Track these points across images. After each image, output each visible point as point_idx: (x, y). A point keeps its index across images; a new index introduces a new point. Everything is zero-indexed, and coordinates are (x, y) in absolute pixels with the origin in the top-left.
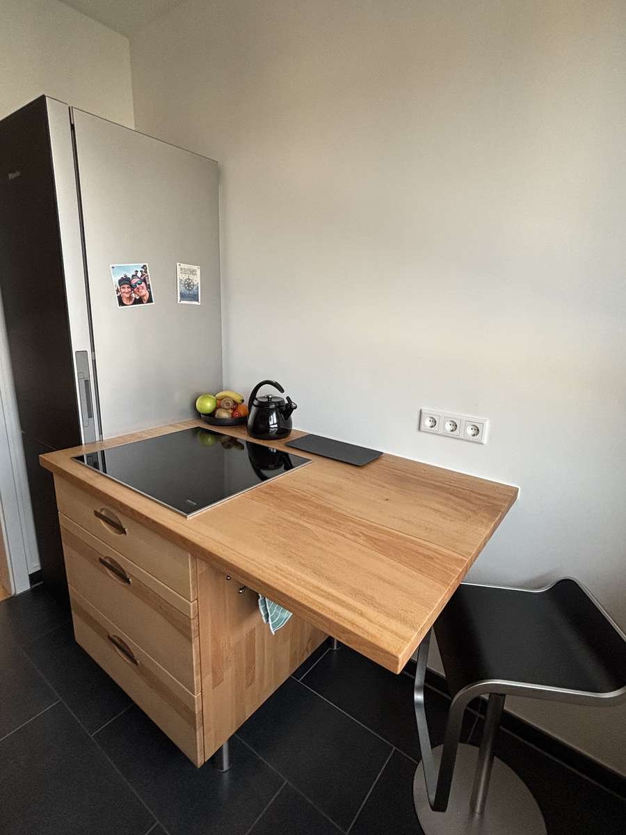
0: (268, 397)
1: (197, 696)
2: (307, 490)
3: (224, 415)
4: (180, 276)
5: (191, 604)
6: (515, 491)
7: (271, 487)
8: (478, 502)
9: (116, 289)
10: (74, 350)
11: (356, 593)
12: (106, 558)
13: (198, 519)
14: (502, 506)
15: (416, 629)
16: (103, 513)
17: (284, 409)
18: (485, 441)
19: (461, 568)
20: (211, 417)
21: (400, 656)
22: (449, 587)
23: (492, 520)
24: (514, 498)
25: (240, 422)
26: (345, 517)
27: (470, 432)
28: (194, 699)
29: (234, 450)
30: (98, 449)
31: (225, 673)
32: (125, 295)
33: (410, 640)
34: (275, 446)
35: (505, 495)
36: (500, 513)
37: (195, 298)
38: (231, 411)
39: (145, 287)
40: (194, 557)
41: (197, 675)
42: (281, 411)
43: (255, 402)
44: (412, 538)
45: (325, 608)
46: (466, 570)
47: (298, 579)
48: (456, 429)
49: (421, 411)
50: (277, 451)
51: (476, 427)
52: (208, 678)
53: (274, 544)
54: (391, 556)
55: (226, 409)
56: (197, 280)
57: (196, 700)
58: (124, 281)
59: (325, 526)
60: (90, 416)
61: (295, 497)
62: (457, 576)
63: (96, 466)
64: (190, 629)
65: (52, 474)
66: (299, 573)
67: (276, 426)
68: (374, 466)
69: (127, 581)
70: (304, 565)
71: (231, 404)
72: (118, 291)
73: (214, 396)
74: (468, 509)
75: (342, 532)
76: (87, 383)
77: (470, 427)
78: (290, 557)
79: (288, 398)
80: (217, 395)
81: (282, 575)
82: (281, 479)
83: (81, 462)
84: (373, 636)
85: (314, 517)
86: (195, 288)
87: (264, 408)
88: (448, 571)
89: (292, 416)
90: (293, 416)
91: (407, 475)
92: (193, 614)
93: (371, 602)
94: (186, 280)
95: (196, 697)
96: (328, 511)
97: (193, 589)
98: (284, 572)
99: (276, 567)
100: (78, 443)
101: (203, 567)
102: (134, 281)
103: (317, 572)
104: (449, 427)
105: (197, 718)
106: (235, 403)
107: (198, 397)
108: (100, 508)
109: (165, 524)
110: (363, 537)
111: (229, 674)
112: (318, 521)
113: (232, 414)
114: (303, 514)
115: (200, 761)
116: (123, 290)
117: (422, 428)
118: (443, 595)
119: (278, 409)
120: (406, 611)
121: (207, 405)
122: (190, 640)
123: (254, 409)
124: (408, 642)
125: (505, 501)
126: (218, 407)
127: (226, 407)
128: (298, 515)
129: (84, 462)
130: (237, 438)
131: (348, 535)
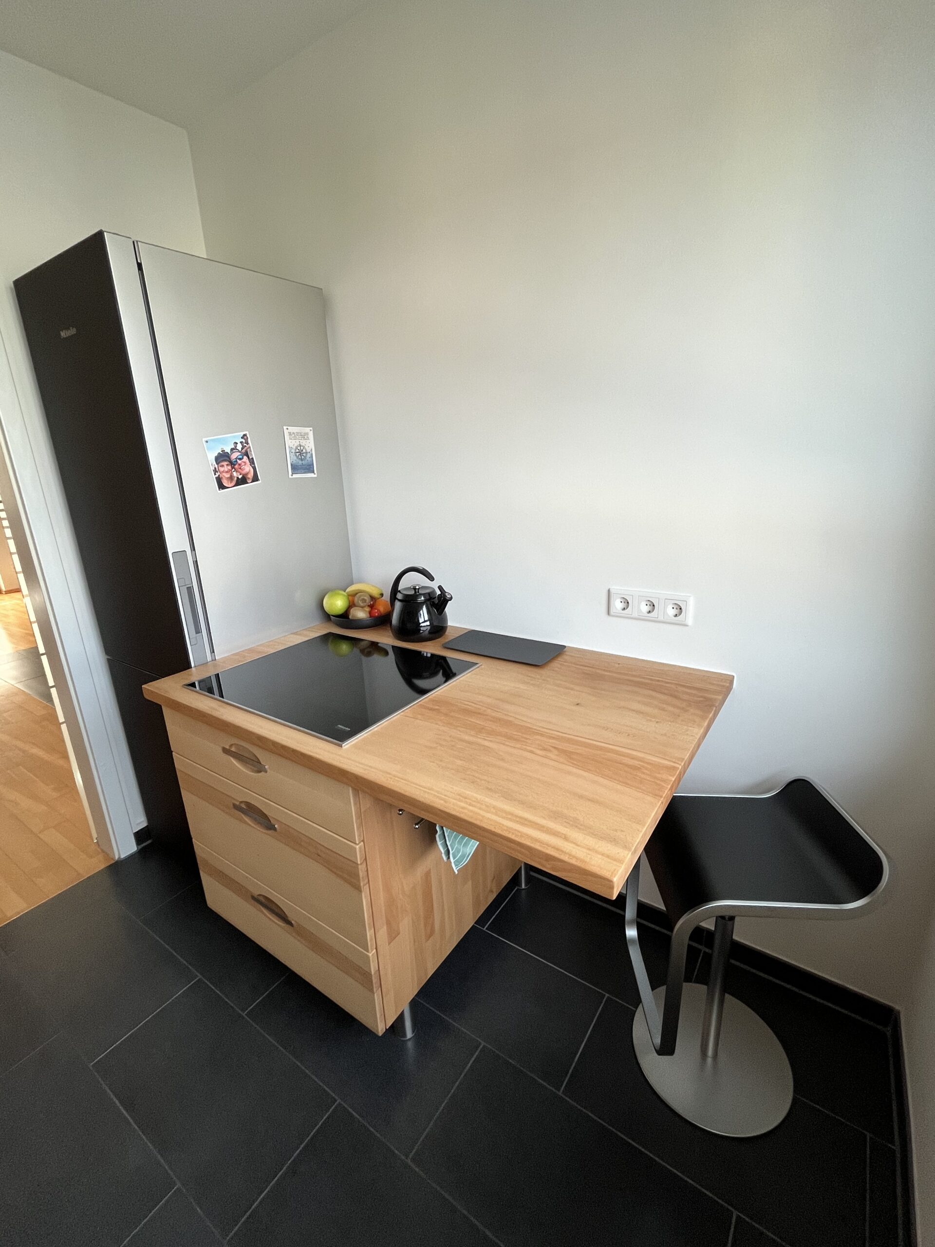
0: (415, 589)
1: (372, 954)
2: (480, 702)
3: (360, 614)
4: (291, 443)
5: (357, 847)
6: (731, 679)
7: (433, 701)
8: (685, 697)
9: (212, 468)
10: (170, 551)
11: (556, 816)
12: (241, 802)
13: (355, 746)
14: (715, 699)
15: (630, 850)
16: (233, 749)
17: (436, 601)
18: (690, 621)
19: (673, 776)
20: (344, 619)
21: (615, 880)
22: (662, 799)
23: (703, 718)
24: (729, 689)
25: (381, 621)
26: (529, 730)
27: (671, 612)
28: (368, 957)
29: (376, 658)
30: (211, 673)
31: (400, 925)
32: (224, 474)
33: (624, 861)
34: (428, 649)
35: (718, 685)
36: (714, 708)
37: (309, 468)
38: (368, 609)
39: (248, 461)
40: (356, 791)
41: (370, 929)
42: (433, 605)
43: (399, 596)
44: (611, 747)
45: (523, 835)
46: (679, 779)
47: (487, 806)
48: (653, 610)
49: (609, 590)
50: (432, 655)
51: (679, 606)
52: (383, 932)
53: (452, 769)
54: (589, 770)
55: (362, 607)
56: (310, 445)
57: (371, 959)
58: (222, 457)
59: (507, 743)
60: (198, 631)
61: (467, 712)
62: (669, 787)
63: (210, 691)
64: (358, 875)
65: (160, 706)
66: (487, 799)
67: (428, 623)
68: (555, 664)
69: (270, 827)
70: (490, 790)
71: (367, 599)
72: (215, 471)
73: (345, 591)
74: (674, 706)
75: (529, 748)
76: (190, 590)
77: (670, 607)
78: (473, 782)
79: (440, 588)
80: (348, 590)
81: (467, 803)
82: (445, 690)
83: (193, 688)
84: (583, 861)
85: (492, 733)
86: (309, 455)
87: (411, 603)
88: (658, 782)
89: (446, 609)
90: (448, 609)
91: (598, 671)
92: (361, 859)
93: (575, 824)
94: (297, 448)
95: (370, 955)
96: (508, 723)
97: (358, 828)
98: (469, 799)
99: (459, 795)
100: (185, 665)
101: (367, 803)
102: (234, 456)
103: (507, 796)
104: (645, 608)
105: (373, 978)
106: (372, 598)
107: (325, 595)
108: (229, 744)
109: (318, 756)
110: (556, 752)
111: (405, 925)
112: (498, 737)
113: (370, 613)
114: (480, 730)
115: (381, 1029)
116: (222, 469)
117: (612, 611)
118: (656, 809)
119: (428, 603)
120: (616, 831)
121: (337, 604)
122: (359, 889)
123: (398, 605)
124: (622, 864)
125: (719, 693)
126: (351, 605)
127: (362, 604)
128: (472, 733)
129: (195, 687)
130: (378, 643)
131: (539, 752)
